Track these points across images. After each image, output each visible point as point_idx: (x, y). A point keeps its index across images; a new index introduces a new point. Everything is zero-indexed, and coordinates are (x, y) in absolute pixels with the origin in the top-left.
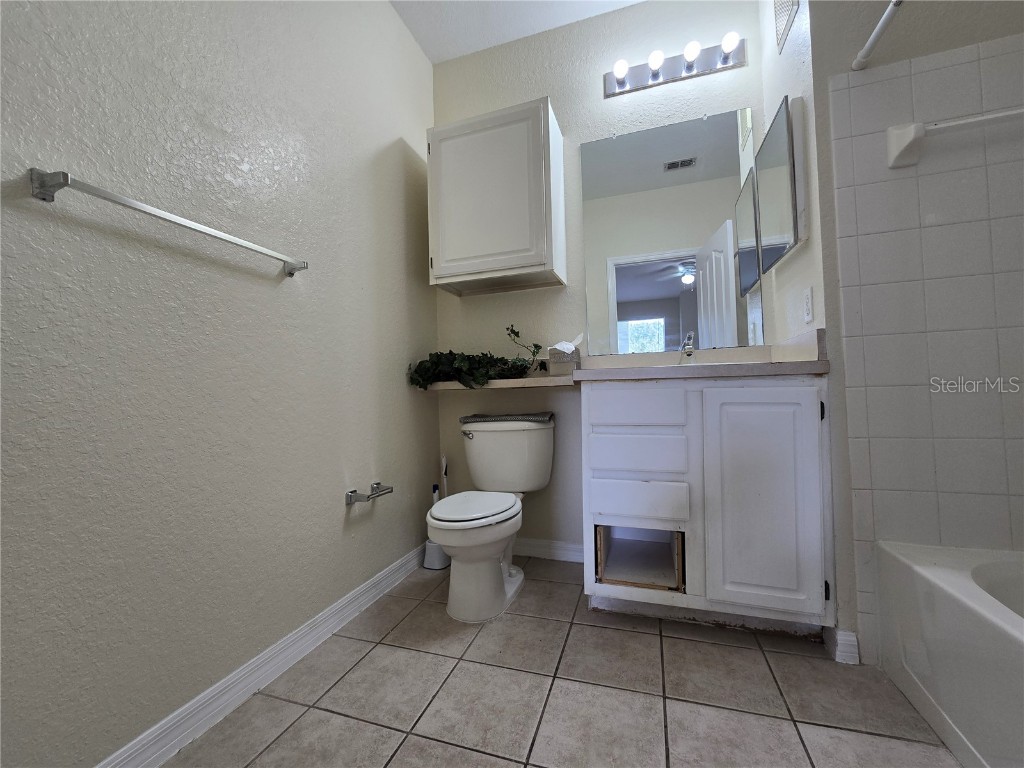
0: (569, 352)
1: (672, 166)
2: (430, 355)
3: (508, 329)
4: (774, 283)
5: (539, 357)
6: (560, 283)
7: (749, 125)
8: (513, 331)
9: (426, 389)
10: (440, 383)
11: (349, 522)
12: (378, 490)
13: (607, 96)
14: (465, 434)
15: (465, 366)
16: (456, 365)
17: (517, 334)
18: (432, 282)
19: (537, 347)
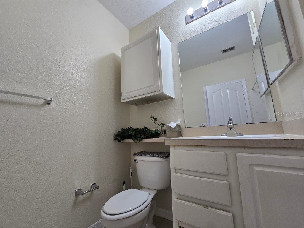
0: (173, 127)
1: (225, 51)
2: (122, 129)
3: (151, 118)
4: (278, 89)
5: (164, 129)
6: (171, 98)
7: (254, 21)
8: (154, 118)
9: (121, 142)
10: (126, 140)
11: (76, 203)
12: (95, 187)
13: (187, 24)
14: (135, 161)
15: (133, 133)
16: (130, 133)
17: (156, 119)
18: (122, 101)
19: (163, 125)
